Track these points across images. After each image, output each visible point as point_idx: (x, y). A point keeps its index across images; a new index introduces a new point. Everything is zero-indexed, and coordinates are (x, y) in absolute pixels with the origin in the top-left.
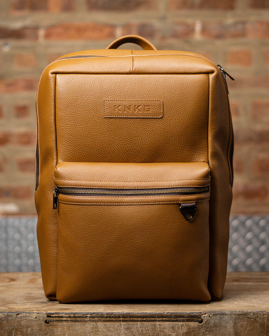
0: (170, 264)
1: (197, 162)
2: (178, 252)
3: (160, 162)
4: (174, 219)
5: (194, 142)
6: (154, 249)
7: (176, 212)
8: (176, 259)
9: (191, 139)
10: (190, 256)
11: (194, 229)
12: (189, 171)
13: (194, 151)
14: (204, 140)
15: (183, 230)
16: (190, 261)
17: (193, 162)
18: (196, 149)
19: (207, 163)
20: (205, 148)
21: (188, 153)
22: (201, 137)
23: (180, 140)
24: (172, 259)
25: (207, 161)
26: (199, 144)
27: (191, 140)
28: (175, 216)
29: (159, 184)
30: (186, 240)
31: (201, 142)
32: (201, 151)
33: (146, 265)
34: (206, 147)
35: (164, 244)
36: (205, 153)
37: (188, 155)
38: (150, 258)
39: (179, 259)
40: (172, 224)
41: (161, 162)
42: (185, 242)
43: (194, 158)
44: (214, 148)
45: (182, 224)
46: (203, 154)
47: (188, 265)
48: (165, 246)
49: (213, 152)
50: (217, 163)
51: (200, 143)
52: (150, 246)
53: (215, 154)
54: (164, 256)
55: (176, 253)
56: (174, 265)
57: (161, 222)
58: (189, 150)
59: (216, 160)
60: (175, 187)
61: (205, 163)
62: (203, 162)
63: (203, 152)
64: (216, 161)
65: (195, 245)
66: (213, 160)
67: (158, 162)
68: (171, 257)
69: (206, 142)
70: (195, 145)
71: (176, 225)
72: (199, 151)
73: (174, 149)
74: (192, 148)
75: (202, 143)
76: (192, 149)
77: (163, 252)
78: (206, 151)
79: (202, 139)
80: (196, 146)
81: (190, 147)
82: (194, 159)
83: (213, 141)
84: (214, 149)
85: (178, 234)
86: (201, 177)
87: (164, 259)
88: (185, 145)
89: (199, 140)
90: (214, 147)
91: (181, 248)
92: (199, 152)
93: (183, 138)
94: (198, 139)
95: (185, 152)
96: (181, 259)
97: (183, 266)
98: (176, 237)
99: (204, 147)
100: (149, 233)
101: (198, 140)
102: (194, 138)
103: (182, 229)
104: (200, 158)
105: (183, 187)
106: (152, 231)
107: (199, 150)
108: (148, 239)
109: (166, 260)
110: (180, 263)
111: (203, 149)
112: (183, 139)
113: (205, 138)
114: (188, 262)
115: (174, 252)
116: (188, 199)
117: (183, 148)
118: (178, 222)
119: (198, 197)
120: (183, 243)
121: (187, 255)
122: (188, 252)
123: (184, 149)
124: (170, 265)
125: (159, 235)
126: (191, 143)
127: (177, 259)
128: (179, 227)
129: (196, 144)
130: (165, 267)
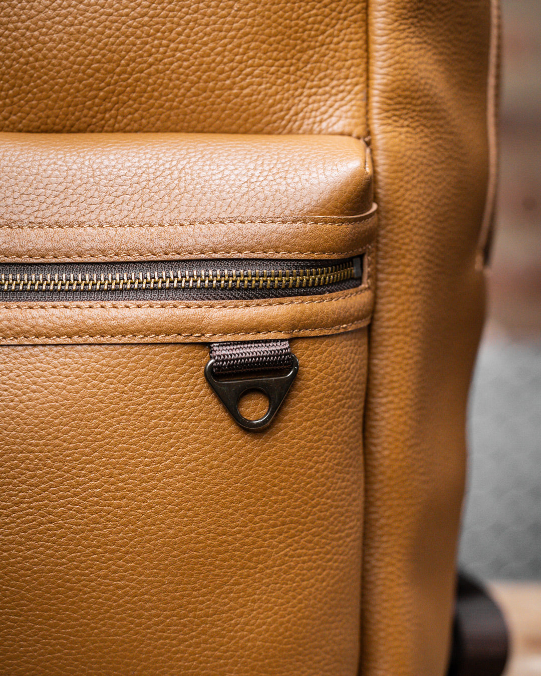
0: (156, 651)
1: (311, 132)
2: (193, 589)
3: (123, 130)
4: (176, 421)
5: (296, 32)
6: (73, 575)
7: (188, 388)
8: (185, 626)
9: (280, 20)
10: (260, 607)
11: (282, 472)
12: (265, 174)
13: (296, 81)
14: (348, 27)
15: (223, 478)
16: (260, 634)
17: (290, 132)
18: (306, 72)
19: (358, 138)
20: (349, 68)
21: (266, 89)
22: (333, 10)
23: (223, 24)
24: (162, 622)
25: (359, 130)
26: (323, 45)
27: (280, 24)
28: (183, 406)
29: (104, 237)
30: (239, 532)
31: (332, 35)
32: (332, 79)
33: (35, 651)
34: (358, 61)
35: (123, 549)
36: (349, 92)
37: (263, 99)
38: (53, 618)
39: (198, 625)
40: (166, 450)
41: (129, 132)
42: (230, 538)
43: (297, 114)
44: (398, 66)
45: (217, 450)
46: (340, 96)
47: (249, 656)
48: (127, 561)
49: (394, 85)
50: (409, 140)
51: (328, 40)
52: (52, 556)
53: (399, 96)
54: (124, 612)
55: (183, 596)
56: (176, 653)
57: (105, 438)
58: (273, 74)
59: (408, 126)
60: (187, 257)
61: (352, 141)
62: (342, 134)
63: (342, 88)
64: (407, 132)
65: (286, 555)
66: (389, 124)
67: (112, 132)
68: (158, 616)
69: (357, 36)
70: (299, 51)
71: (183, 455)
72: (321, 79)
73: (193, 64)
74: (288, 63)
75: (338, 43)
76: (284, 69)
77: (119, 588)
78: (355, 80)
79: (339, 19)
80: (305, 57)
81: (276, 60)
82: (296, 121)
83: (394, 31)
84: (400, 74)
85: (197, 501)
86: (324, 206)
87: (125, 626)
88: (248, 48)
89: (320, 22)
90: (397, 62)
91: (210, 571)
92: (322, 83)
93: (239, 10)
94: (319, 18)
95: (252, 84)
96: (213, 625)
97: (219, 658)
98: (185, 516)
99: (348, 63)
100: (44, 490)
101: (314, 23)
102: (294, 16)
103: (216, 474)
104: (325, 116)
105: (227, 256)
106: (61, 483)
107: (322, 75)
108: (41, 524)
109: (131, 629)
110: (205, 642)
111: (339, 69)
112: (242, 18)
113: (352, 15)
114: (248, 640)
115: (176, 591)
116: (252, 320)
117: (240, 62)
118: (195, 440)
119: (303, 313)
120: (220, 545)
121: (243, 606)
122: (250, 590)
123: (243, 66)
124: (156, 656)
125: (97, 503)
126: (283, 40)
127: (191, 622)
128: (204, 464)
129: (305, 45)
130: (128, 665)
